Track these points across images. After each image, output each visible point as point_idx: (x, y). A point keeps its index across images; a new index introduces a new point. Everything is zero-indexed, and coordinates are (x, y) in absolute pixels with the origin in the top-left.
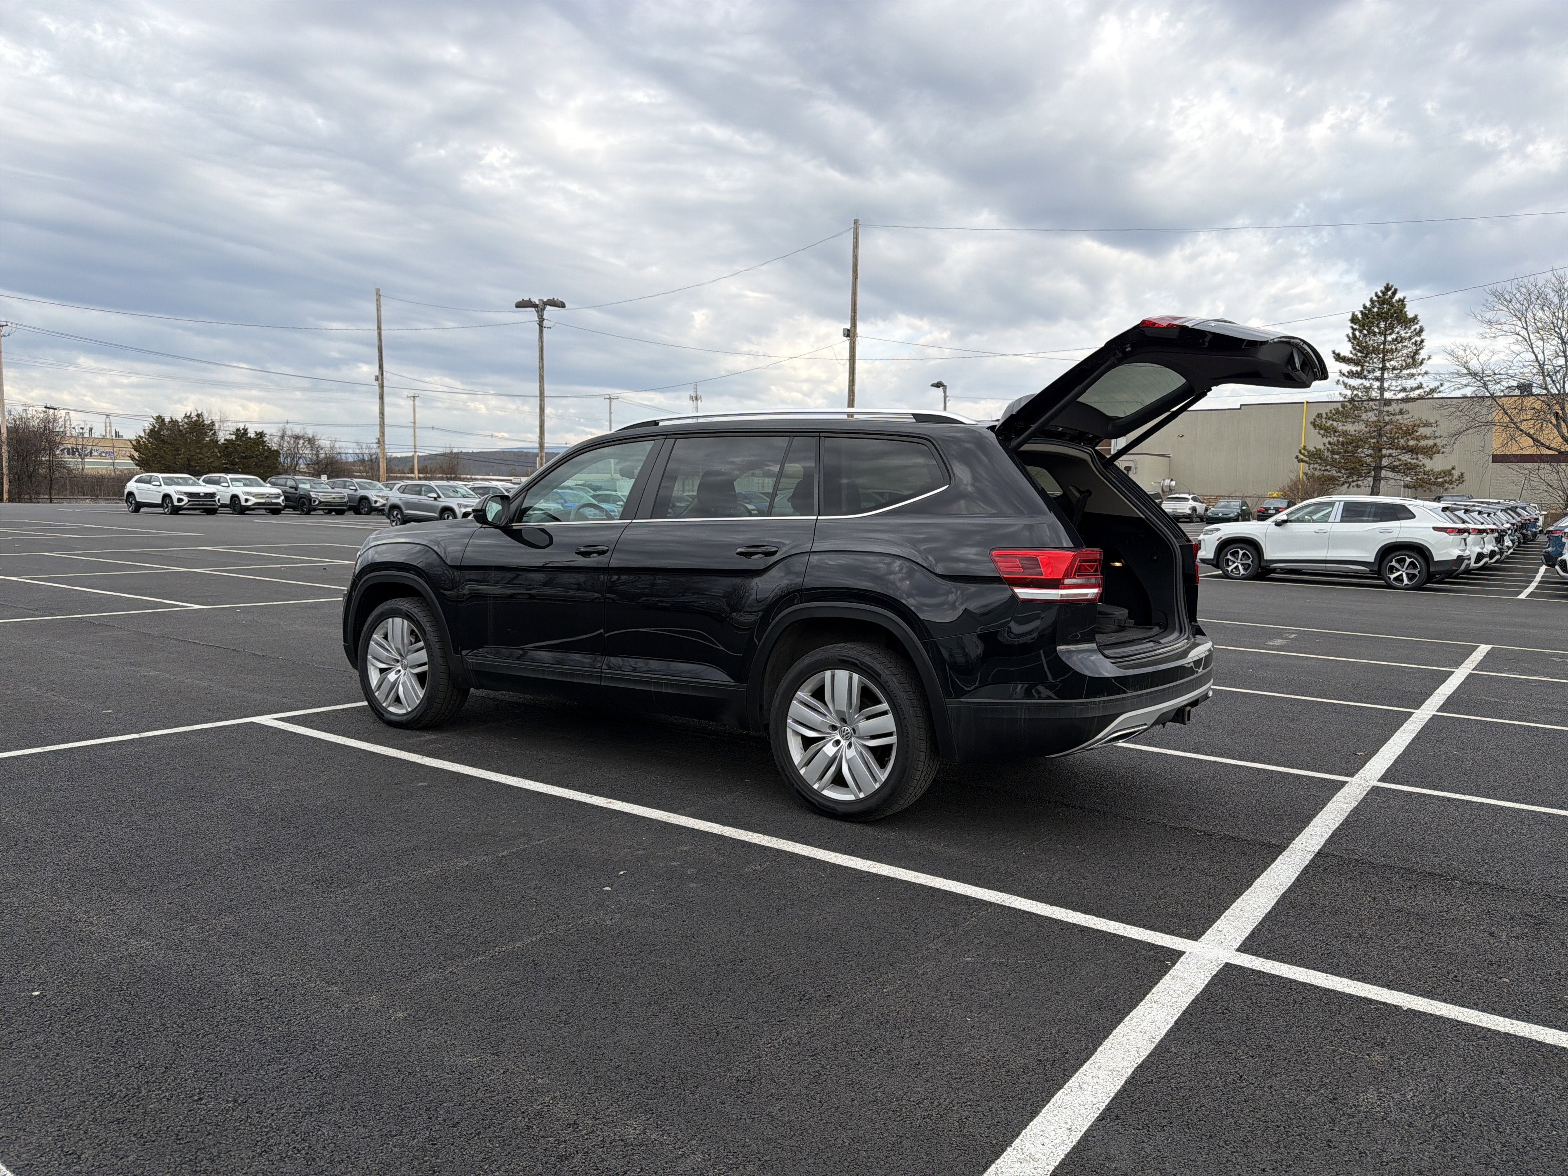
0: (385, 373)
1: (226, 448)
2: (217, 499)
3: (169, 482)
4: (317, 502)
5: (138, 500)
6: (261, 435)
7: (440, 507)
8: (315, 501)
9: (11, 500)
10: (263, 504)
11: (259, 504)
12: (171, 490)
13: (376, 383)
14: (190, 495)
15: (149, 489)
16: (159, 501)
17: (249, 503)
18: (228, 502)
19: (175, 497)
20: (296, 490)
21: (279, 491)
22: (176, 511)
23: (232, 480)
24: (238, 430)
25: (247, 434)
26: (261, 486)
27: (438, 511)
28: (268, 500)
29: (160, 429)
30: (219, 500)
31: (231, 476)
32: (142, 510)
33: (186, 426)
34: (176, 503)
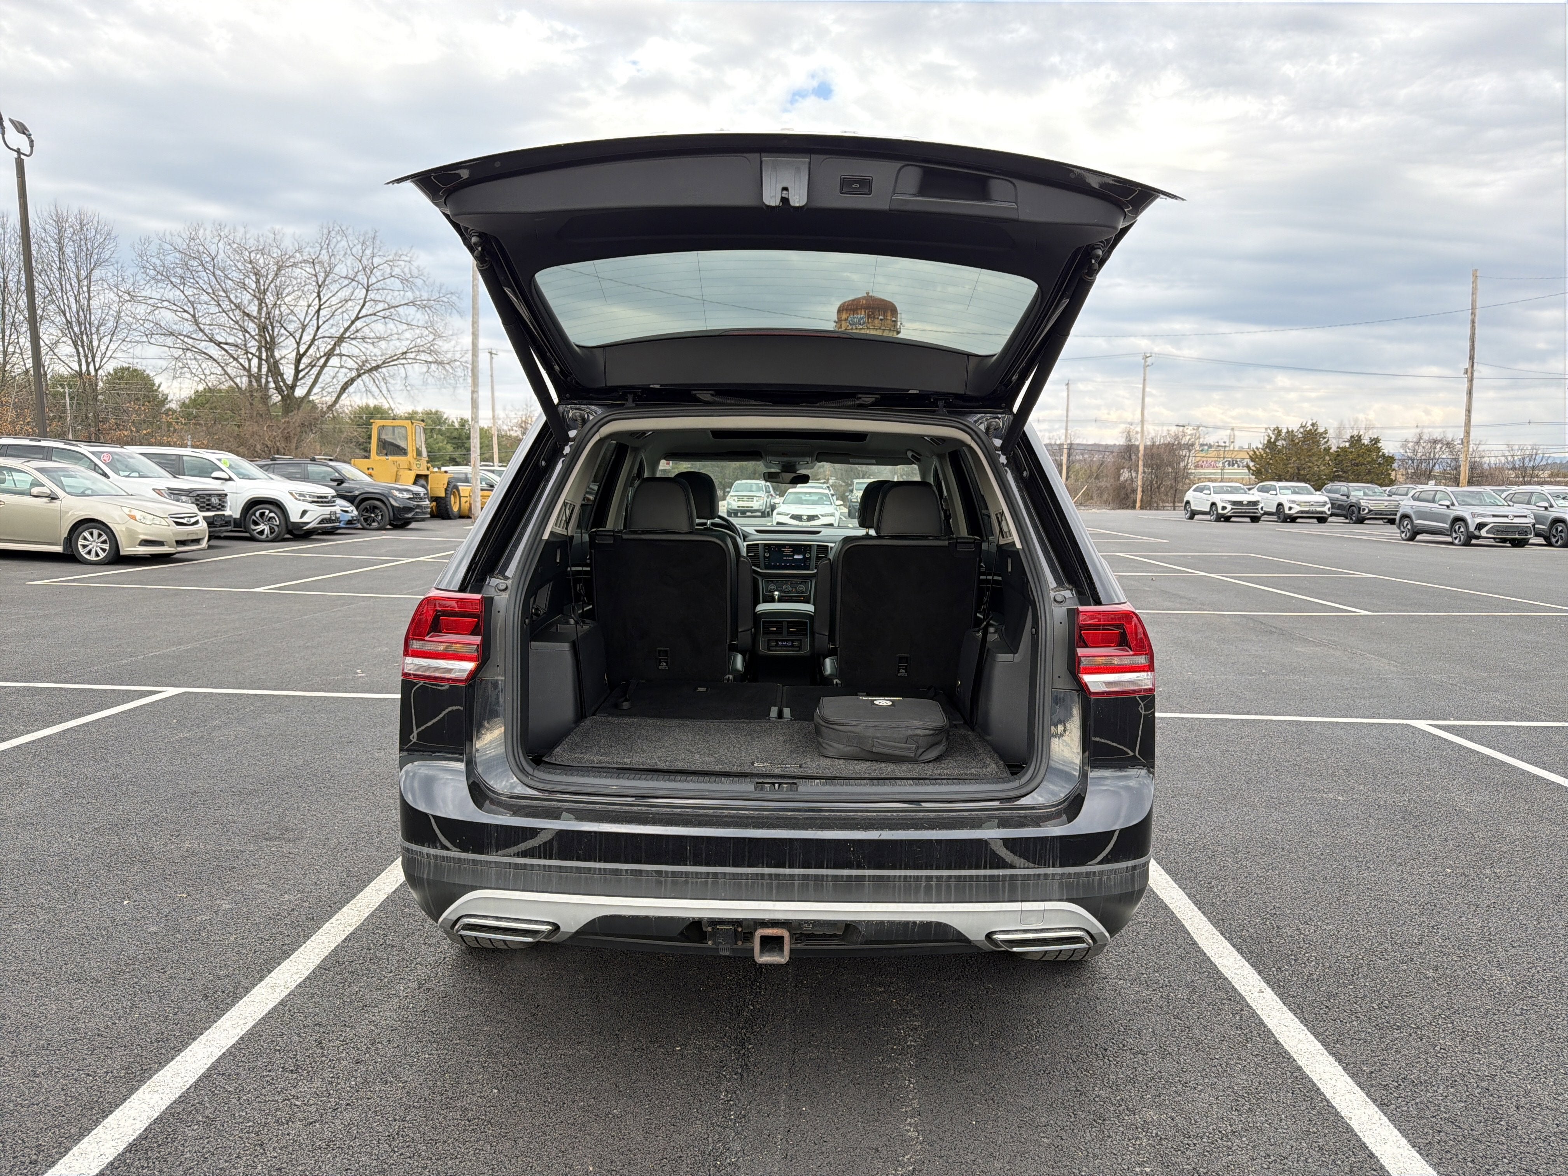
0: (1475, 364)
1: (1338, 455)
2: (1259, 507)
3: (1218, 491)
4: (1366, 511)
5: (1193, 508)
6: (1376, 441)
8: (1364, 510)
10: (1307, 512)
11: (1302, 512)
12: (1218, 498)
13: (1465, 376)
14: (1235, 503)
16: (1208, 510)
17: (1292, 512)
18: (1274, 510)
19: (1220, 505)
20: (1348, 497)
21: (1326, 499)
22: (1221, 518)
23: (1281, 488)
24: (1352, 437)
25: (1361, 440)
26: (1312, 494)
27: (1449, 522)
28: (1313, 509)
29: (1276, 440)
30: (1262, 508)
31: (1282, 484)
32: (1196, 517)
33: (1300, 435)
34: (1220, 511)
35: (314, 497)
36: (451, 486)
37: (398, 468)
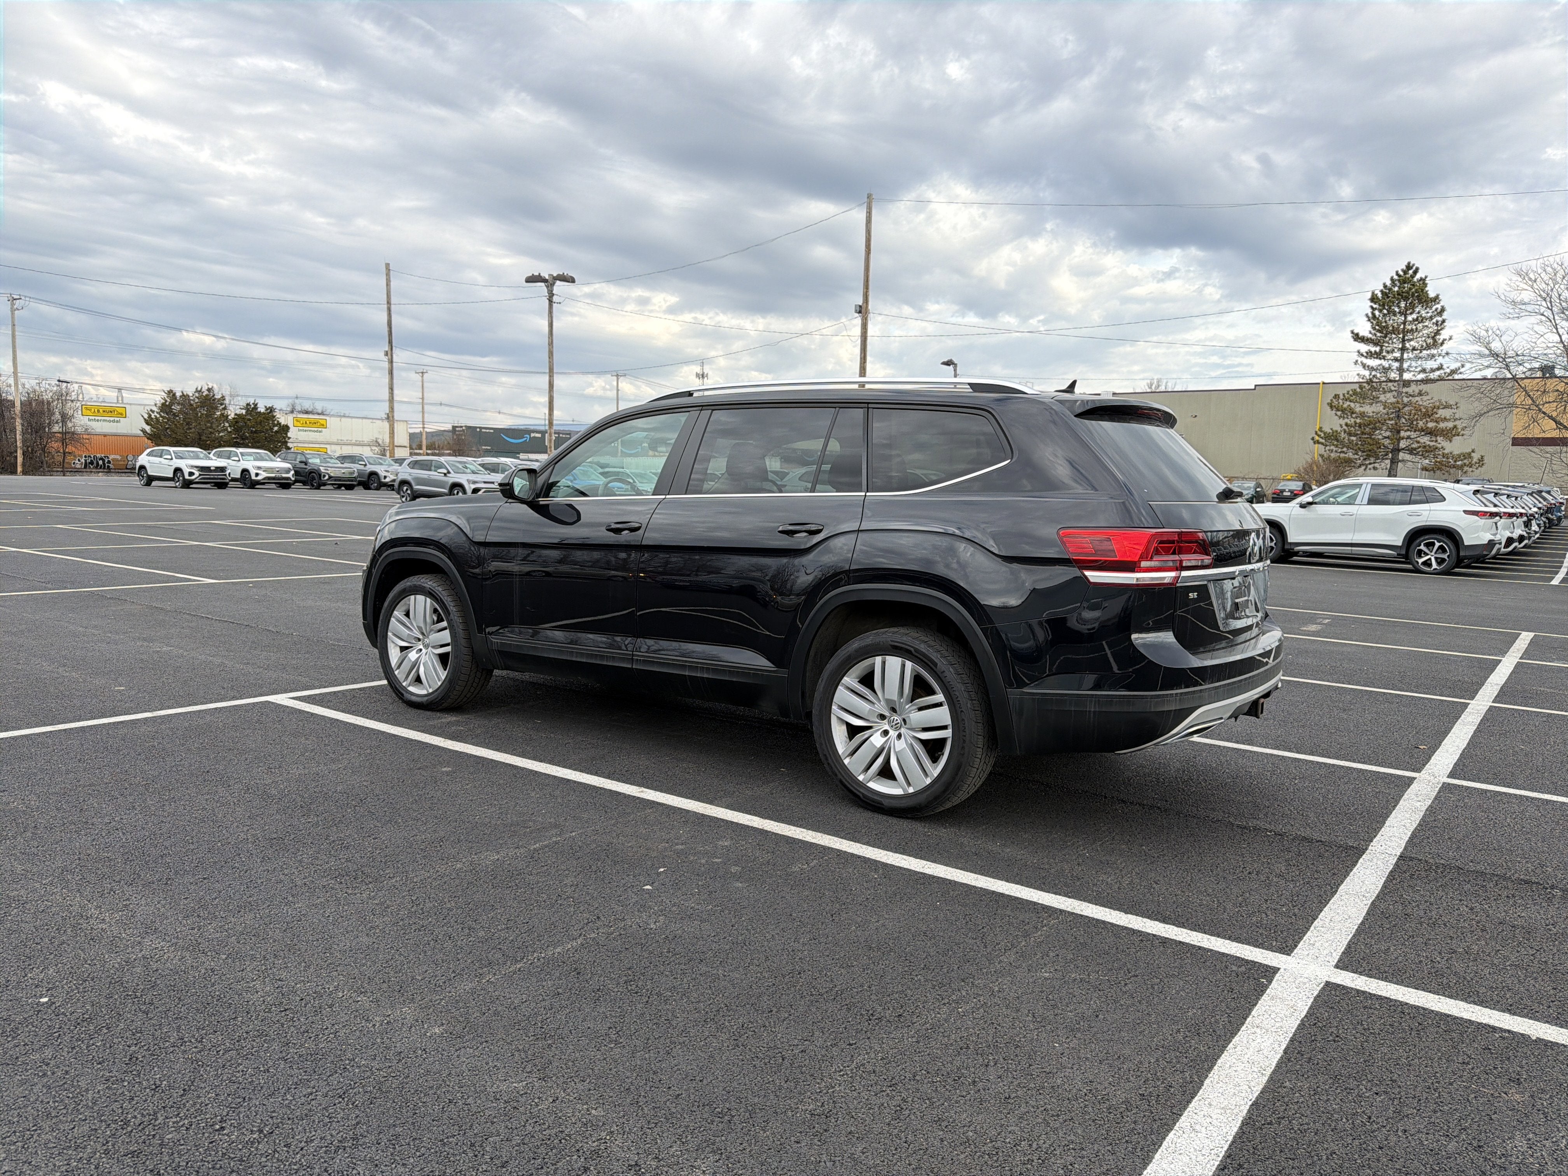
0: (394, 348)
1: (236, 422)
2: (227, 473)
3: (180, 456)
4: (327, 477)
5: (150, 473)
6: (271, 410)
7: (450, 483)
8: (324, 476)
9: (25, 473)
10: (273, 478)
11: (269, 478)
12: (182, 463)
13: (386, 359)
14: (202, 469)
15: (160, 463)
16: (171, 475)
17: (259, 478)
18: (238, 476)
19: (186, 471)
21: (289, 466)
22: (187, 484)
23: (242, 454)
24: (248, 405)
25: (257, 408)
26: (272, 460)
27: (448, 488)
28: (278, 475)
29: (172, 404)
31: (241, 450)
32: (154, 483)
33: (197, 400)
34: (187, 477)
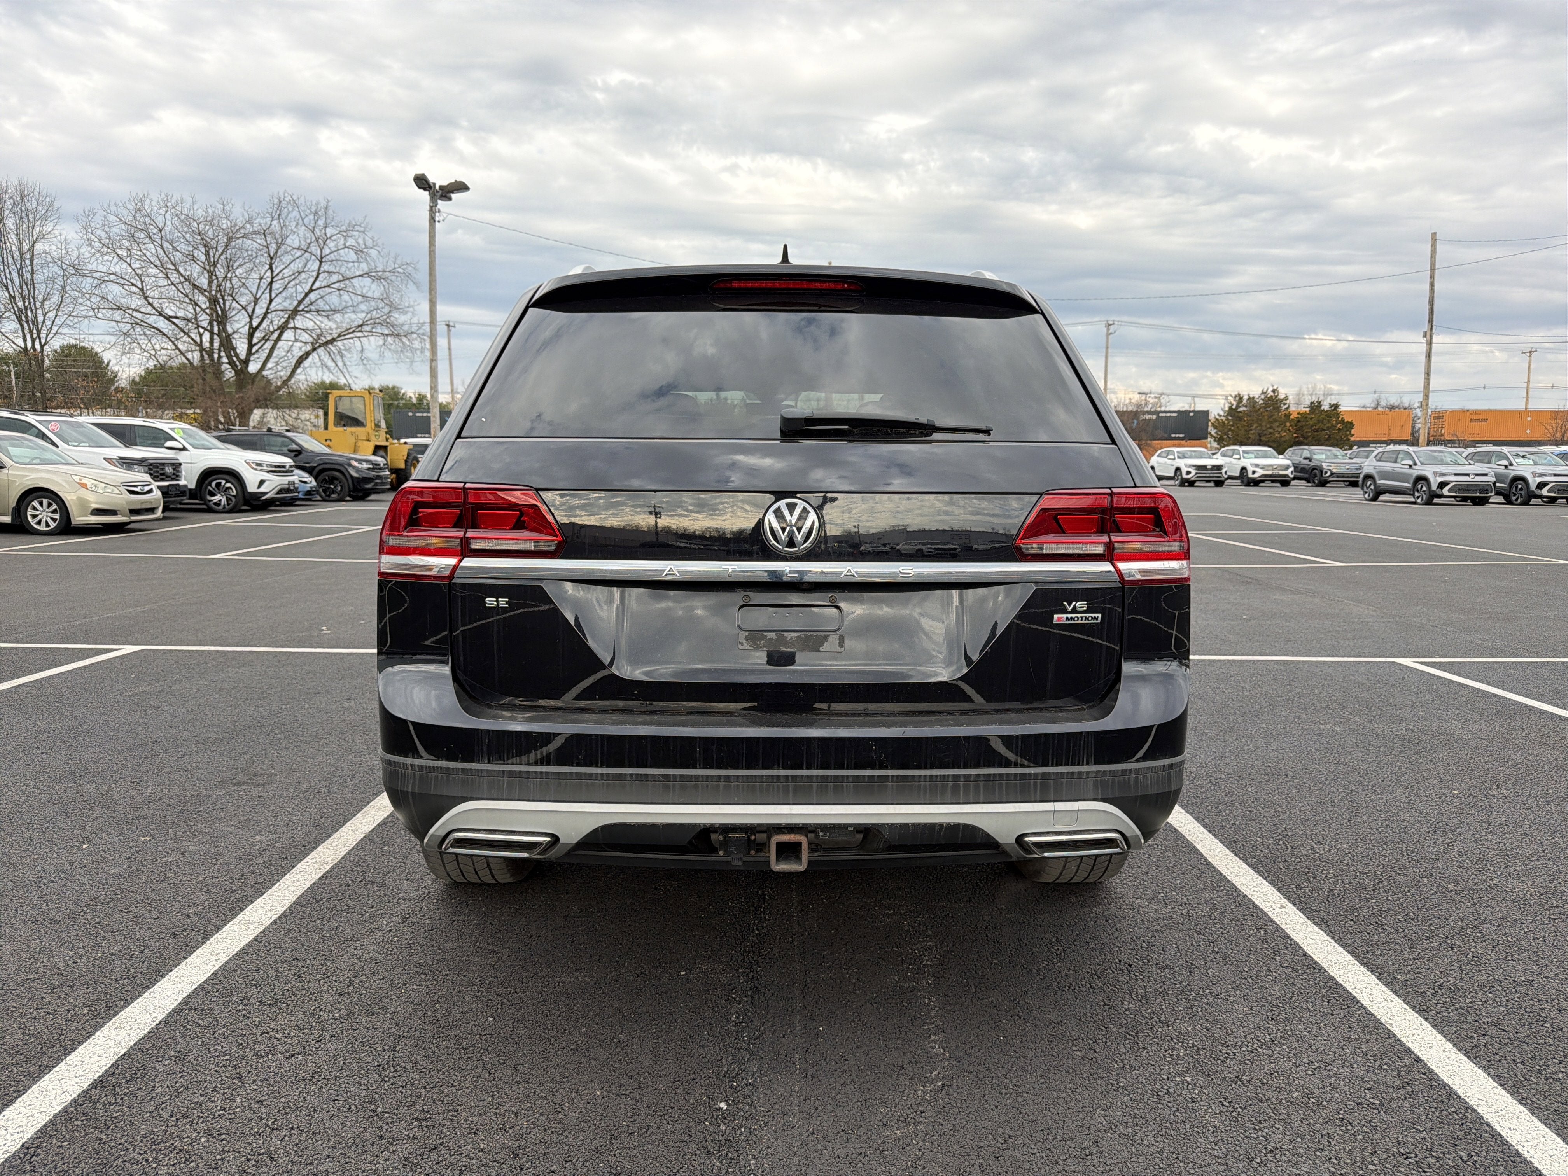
0: (1434, 328)
1: (1299, 421)
2: (1223, 471)
3: (1183, 456)
4: (1329, 474)
6: (1336, 406)
7: (1414, 476)
8: (1326, 473)
10: (1270, 476)
11: (1265, 476)
12: (1182, 463)
13: (1424, 340)
14: (1199, 468)
15: (1165, 463)
16: (1172, 475)
17: (1256, 476)
18: (1237, 474)
19: (1184, 470)
20: (1310, 460)
21: (1288, 462)
22: (1185, 483)
23: (1244, 452)
24: (1312, 403)
25: (1320, 406)
26: (1275, 458)
27: (1412, 481)
28: (1276, 472)
29: (1238, 407)
30: (1226, 472)
31: (1244, 448)
33: (1261, 402)
34: (1184, 476)
35: (271, 466)
36: (411, 458)
37: (357, 439)
